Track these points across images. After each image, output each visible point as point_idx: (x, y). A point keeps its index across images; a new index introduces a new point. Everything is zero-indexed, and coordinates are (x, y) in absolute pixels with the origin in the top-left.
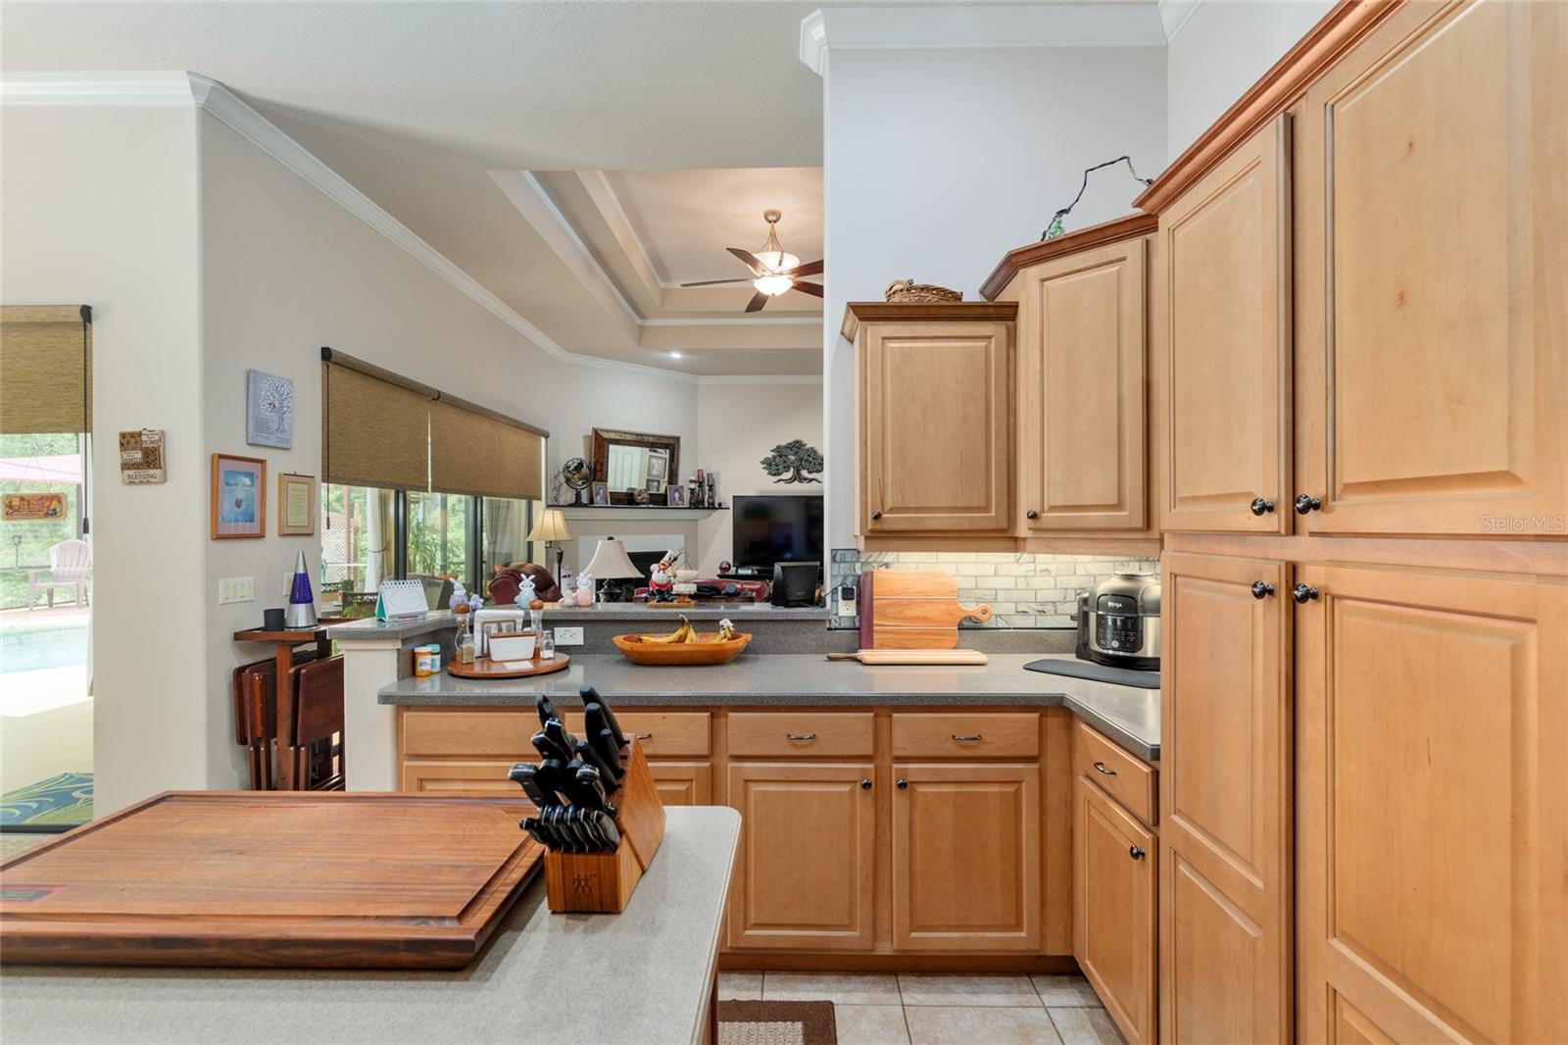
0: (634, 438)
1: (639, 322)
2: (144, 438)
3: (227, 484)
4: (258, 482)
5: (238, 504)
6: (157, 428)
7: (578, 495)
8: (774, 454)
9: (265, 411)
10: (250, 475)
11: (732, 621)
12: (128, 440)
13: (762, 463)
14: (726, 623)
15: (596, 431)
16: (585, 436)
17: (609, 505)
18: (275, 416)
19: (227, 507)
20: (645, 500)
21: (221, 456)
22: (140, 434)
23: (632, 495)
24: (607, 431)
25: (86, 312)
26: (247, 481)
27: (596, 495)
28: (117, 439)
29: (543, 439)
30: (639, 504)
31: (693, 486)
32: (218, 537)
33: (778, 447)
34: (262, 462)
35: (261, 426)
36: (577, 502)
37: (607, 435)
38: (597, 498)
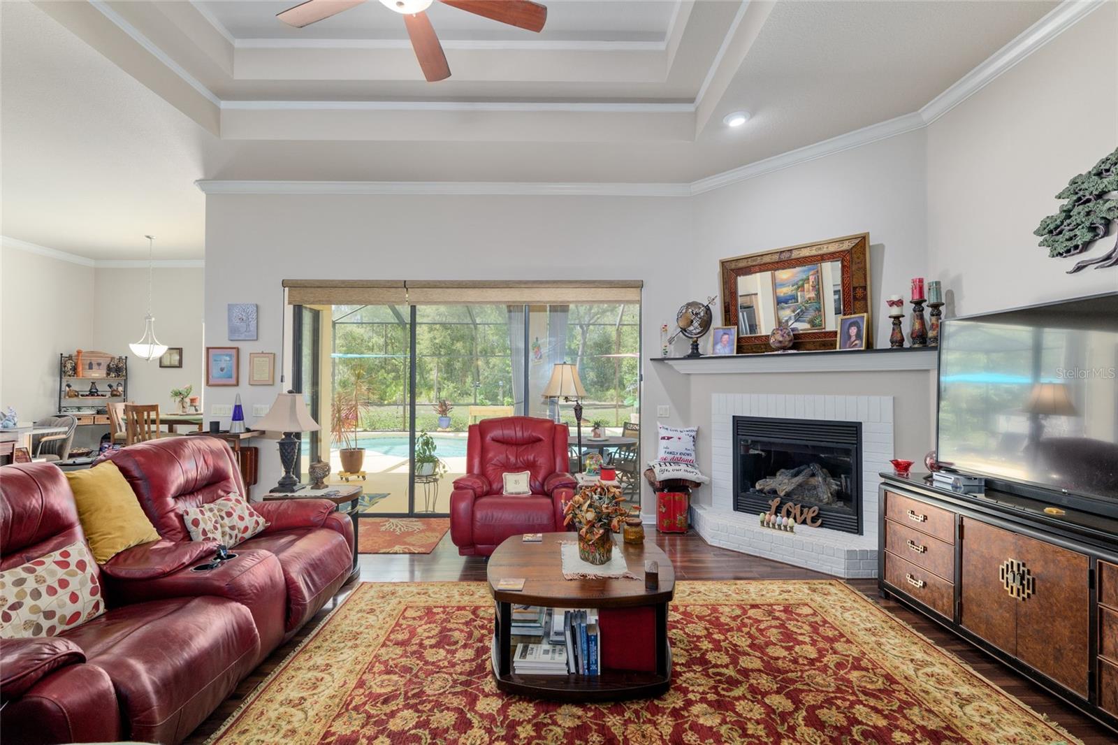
0: (776, 258)
3: (215, 360)
4: (235, 360)
5: (222, 370)
7: (695, 346)
8: (1066, 202)
9: (237, 323)
10: (230, 356)
13: (1038, 233)
15: (725, 263)
17: (735, 354)
18: (243, 325)
19: (215, 372)
21: (209, 348)
24: (737, 260)
26: (228, 358)
27: (718, 343)
31: (895, 311)
32: (210, 385)
33: (1074, 182)
34: (237, 348)
35: (233, 331)
36: (695, 355)
37: (733, 266)
38: (719, 347)
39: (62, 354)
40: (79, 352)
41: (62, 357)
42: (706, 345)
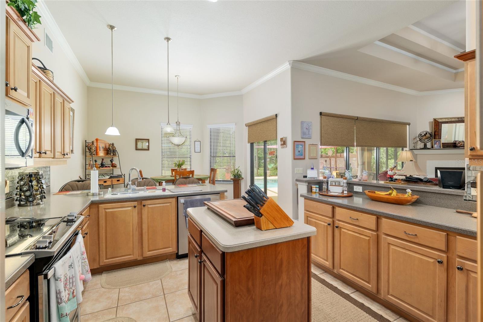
0: (457, 119)
1: (454, 71)
2: (283, 139)
3: (297, 147)
4: (303, 147)
5: (299, 152)
6: (285, 136)
7: (425, 145)
9: (305, 130)
10: (302, 145)
11: (411, 190)
12: (282, 139)
14: (409, 191)
15: (435, 120)
16: (430, 122)
17: (442, 148)
18: (307, 131)
19: (297, 153)
20: (462, 145)
21: (295, 141)
22: (283, 138)
23: (455, 143)
24: (441, 119)
25: (276, 115)
26: (301, 146)
27: (435, 144)
28: (280, 139)
29: (408, 126)
30: (458, 147)
32: (295, 159)
34: (304, 142)
35: (304, 133)
36: (425, 148)
37: (440, 121)
38: (436, 146)
39: (86, 141)
40: (97, 140)
41: (86, 143)
42: (429, 145)
